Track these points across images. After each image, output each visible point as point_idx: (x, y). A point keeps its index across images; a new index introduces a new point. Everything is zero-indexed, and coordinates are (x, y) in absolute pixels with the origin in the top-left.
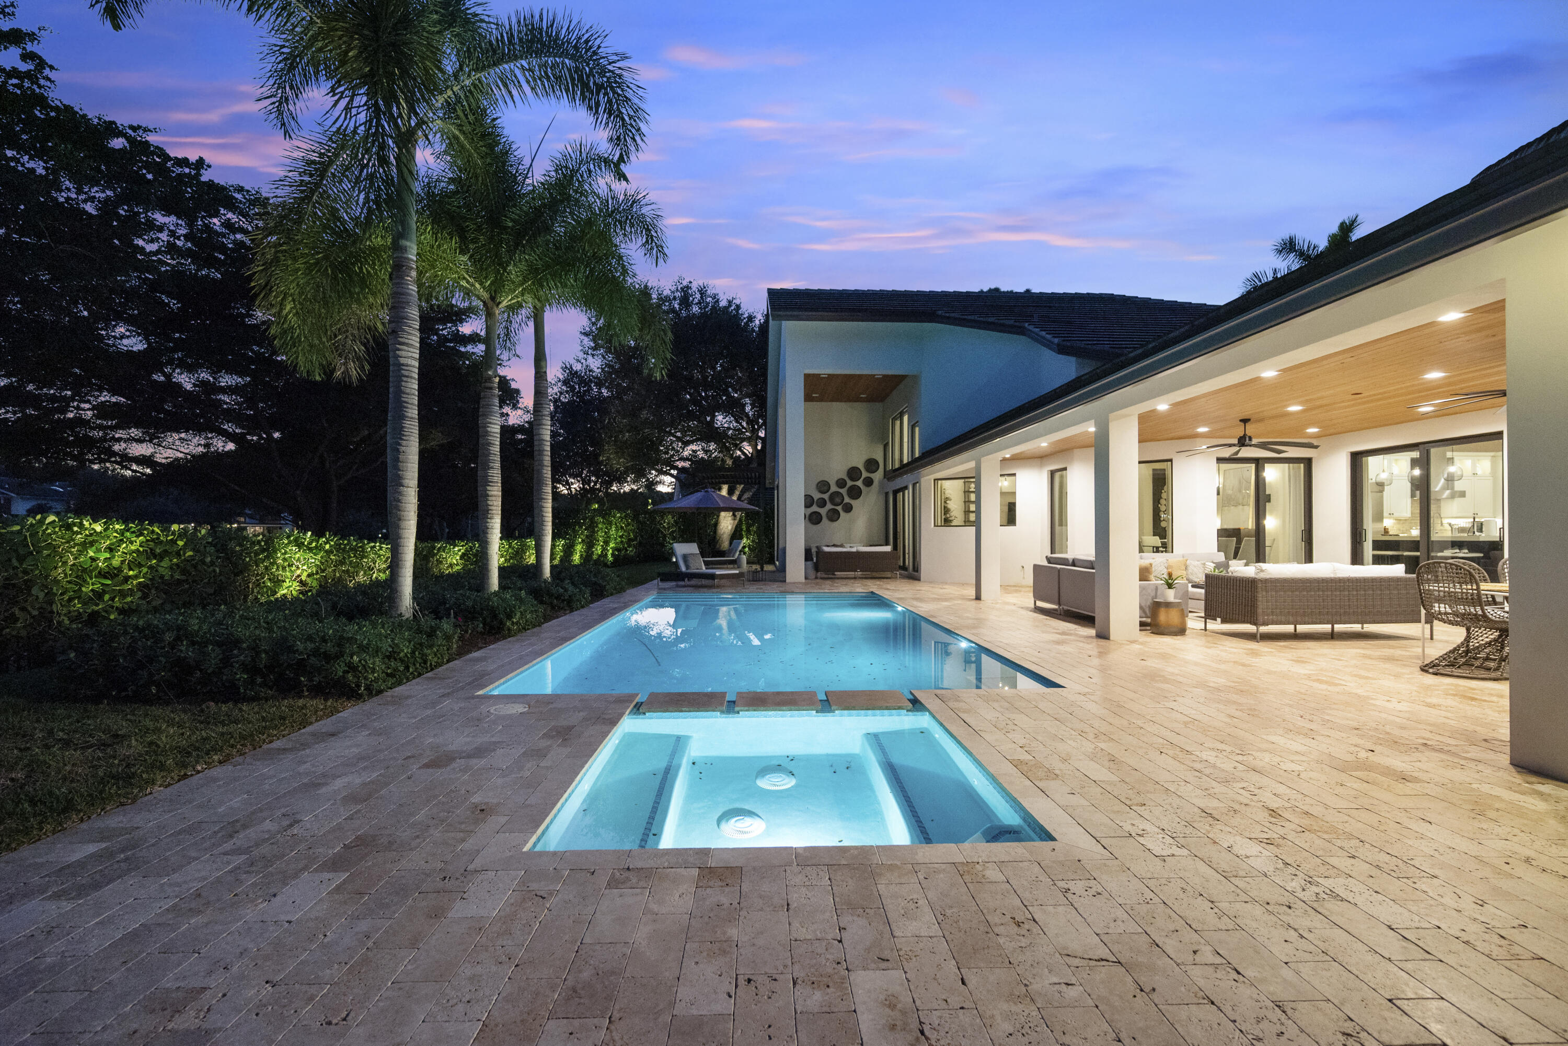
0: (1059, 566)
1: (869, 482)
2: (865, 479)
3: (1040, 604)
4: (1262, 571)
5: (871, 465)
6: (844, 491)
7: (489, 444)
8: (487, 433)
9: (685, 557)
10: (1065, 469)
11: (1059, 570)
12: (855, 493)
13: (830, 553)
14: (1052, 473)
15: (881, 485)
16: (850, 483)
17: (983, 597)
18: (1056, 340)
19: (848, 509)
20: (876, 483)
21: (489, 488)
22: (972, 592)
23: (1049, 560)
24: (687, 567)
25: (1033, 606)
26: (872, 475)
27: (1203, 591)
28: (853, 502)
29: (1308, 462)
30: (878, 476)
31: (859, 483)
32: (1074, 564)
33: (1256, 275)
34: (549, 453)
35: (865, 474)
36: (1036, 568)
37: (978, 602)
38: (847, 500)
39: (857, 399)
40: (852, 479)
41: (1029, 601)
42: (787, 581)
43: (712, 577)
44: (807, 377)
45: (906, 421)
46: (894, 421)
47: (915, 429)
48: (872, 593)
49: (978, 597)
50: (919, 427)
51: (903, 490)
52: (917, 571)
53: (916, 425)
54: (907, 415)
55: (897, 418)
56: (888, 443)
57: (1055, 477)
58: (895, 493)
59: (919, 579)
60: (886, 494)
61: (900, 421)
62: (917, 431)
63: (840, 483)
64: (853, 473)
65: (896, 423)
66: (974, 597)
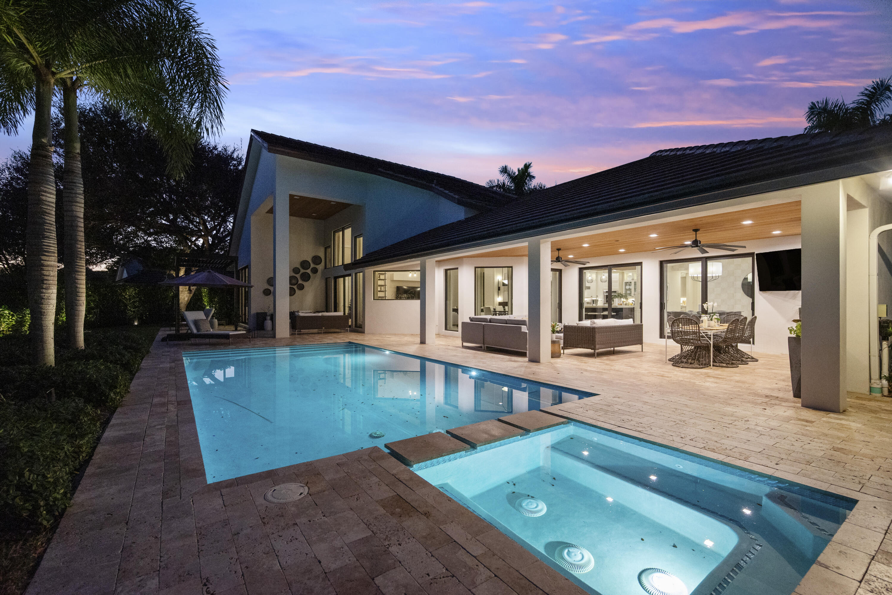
0: (484, 323)
1: (315, 271)
2: (312, 269)
3: (465, 344)
5: (317, 260)
6: (298, 276)
7: (44, 213)
8: (39, 202)
9: (196, 323)
10: (457, 269)
11: (484, 325)
12: (306, 277)
13: (304, 317)
14: (446, 271)
15: (323, 273)
16: (302, 271)
17: (427, 341)
18: (457, 197)
19: (301, 287)
20: (320, 271)
21: (44, 258)
22: (418, 340)
23: (471, 319)
24: (198, 329)
25: (461, 345)
26: (317, 267)
27: (562, 335)
28: (305, 284)
29: (560, 271)
30: (320, 267)
31: (309, 271)
32: (490, 322)
33: (490, 181)
34: (83, 229)
35: (312, 266)
36: (464, 323)
37: (423, 345)
38: (300, 282)
39: (309, 216)
40: (304, 268)
41: (459, 342)
42: (277, 337)
43: (228, 337)
44: (292, 196)
45: (348, 232)
46: (334, 232)
47: (358, 239)
48: (350, 343)
49: (423, 342)
50: (362, 238)
51: (344, 276)
52: (360, 328)
53: (359, 236)
54: (350, 229)
55: (338, 231)
56: (329, 247)
57: (448, 271)
58: (336, 278)
59: (363, 332)
60: (326, 279)
61: (341, 233)
62: (360, 240)
63: (296, 270)
64: (305, 264)
65: (337, 234)
66: (419, 342)
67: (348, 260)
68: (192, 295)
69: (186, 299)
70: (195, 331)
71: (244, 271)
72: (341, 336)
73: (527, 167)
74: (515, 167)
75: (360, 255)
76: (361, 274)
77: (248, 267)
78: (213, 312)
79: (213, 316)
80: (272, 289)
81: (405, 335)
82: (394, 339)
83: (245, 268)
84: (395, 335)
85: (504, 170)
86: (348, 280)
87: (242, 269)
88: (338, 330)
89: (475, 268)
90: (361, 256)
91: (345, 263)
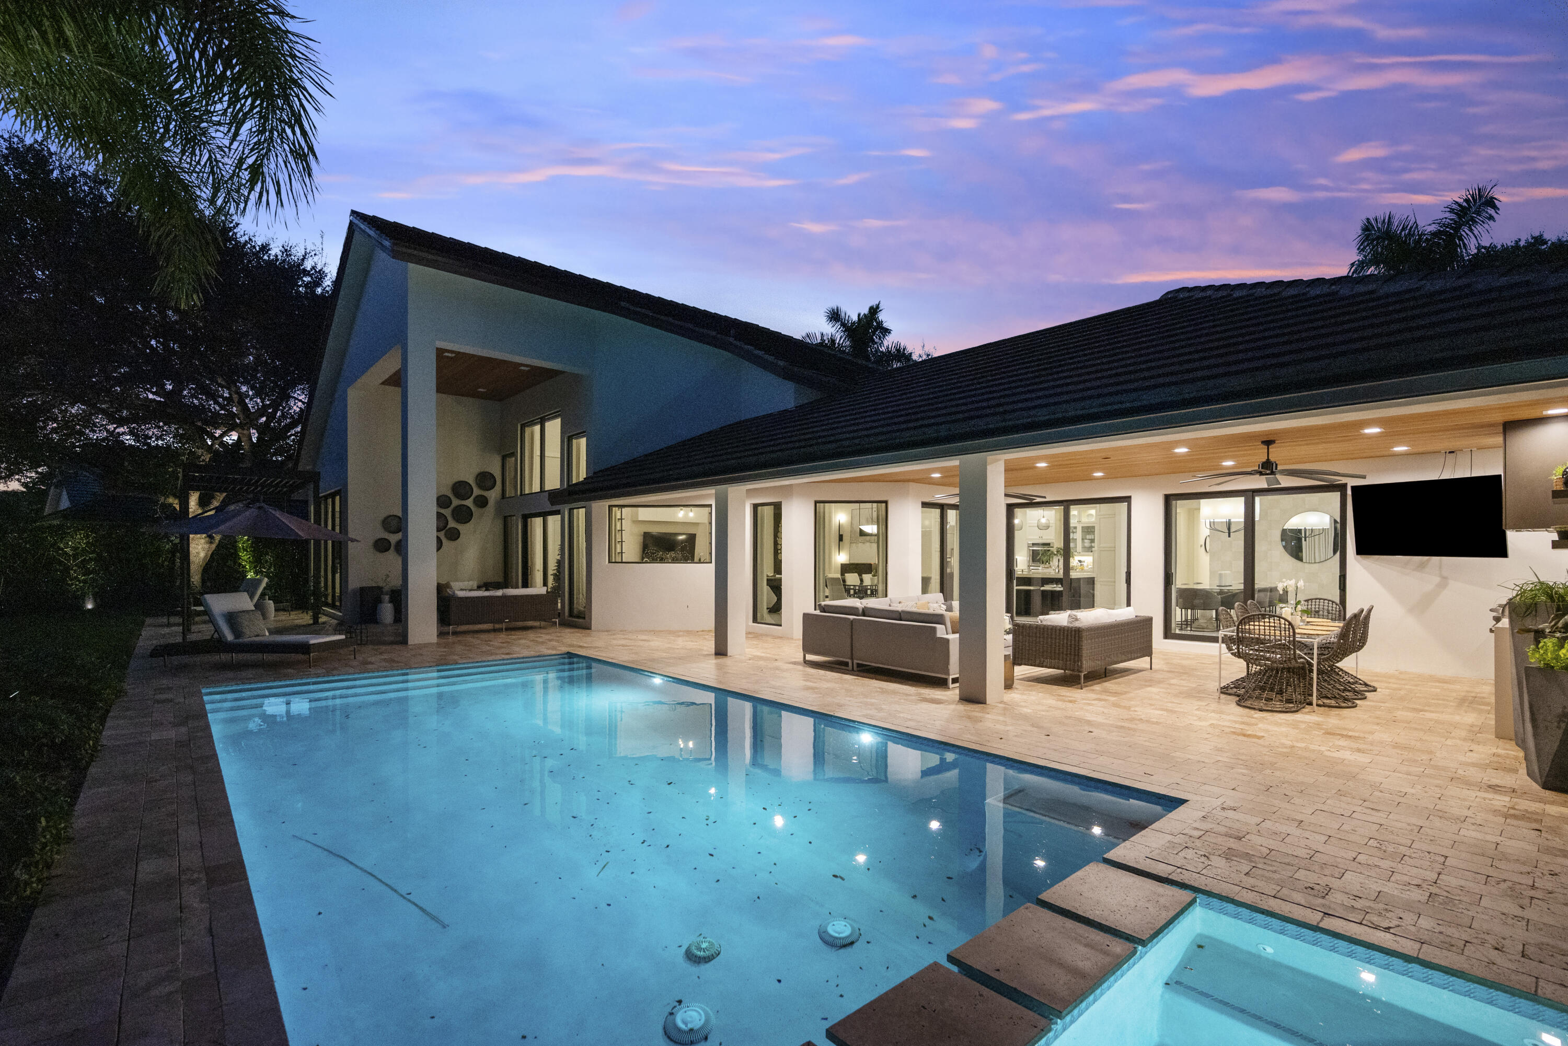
0: (851, 617)
1: (482, 502)
2: (477, 497)
3: (810, 657)
4: (1077, 620)
5: (485, 480)
6: (447, 512)
9: (232, 618)
10: (780, 503)
11: (852, 622)
12: (464, 515)
13: (463, 598)
14: (755, 508)
15: (499, 506)
16: (456, 502)
17: (730, 651)
18: (781, 363)
19: (454, 535)
20: (492, 502)
22: (709, 645)
23: (823, 608)
24: (237, 633)
25: (802, 659)
26: (486, 494)
28: (460, 527)
30: (493, 495)
31: (469, 502)
32: (864, 614)
35: (477, 492)
36: (806, 616)
37: (722, 660)
38: (452, 524)
39: (474, 394)
40: (459, 497)
41: (799, 655)
42: (410, 643)
43: (305, 648)
44: (440, 352)
45: (554, 427)
46: (523, 427)
47: (574, 441)
48: (570, 655)
49: (721, 651)
50: (584, 439)
51: (544, 515)
52: (578, 617)
53: (578, 435)
54: (559, 421)
55: (532, 424)
56: (513, 454)
57: (759, 508)
58: (526, 518)
59: (588, 627)
60: (505, 518)
61: (537, 428)
62: (581, 444)
63: (443, 502)
64: (461, 489)
65: (528, 431)
66: (713, 651)
67: (553, 482)
68: (214, 546)
69: (202, 555)
70: (230, 637)
71: (330, 501)
72: (543, 636)
73: (874, 310)
74: (854, 311)
75: (581, 473)
76: (582, 511)
77: (342, 492)
78: (264, 585)
79: (263, 595)
80: (394, 538)
81: (675, 633)
82: (657, 643)
83: (333, 496)
84: (654, 632)
85: (835, 316)
86: (554, 522)
87: (326, 497)
88: (537, 624)
89: (816, 502)
90: (583, 475)
91: (548, 487)
